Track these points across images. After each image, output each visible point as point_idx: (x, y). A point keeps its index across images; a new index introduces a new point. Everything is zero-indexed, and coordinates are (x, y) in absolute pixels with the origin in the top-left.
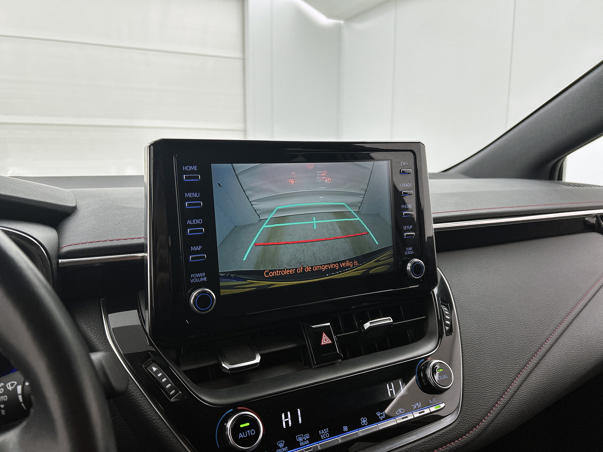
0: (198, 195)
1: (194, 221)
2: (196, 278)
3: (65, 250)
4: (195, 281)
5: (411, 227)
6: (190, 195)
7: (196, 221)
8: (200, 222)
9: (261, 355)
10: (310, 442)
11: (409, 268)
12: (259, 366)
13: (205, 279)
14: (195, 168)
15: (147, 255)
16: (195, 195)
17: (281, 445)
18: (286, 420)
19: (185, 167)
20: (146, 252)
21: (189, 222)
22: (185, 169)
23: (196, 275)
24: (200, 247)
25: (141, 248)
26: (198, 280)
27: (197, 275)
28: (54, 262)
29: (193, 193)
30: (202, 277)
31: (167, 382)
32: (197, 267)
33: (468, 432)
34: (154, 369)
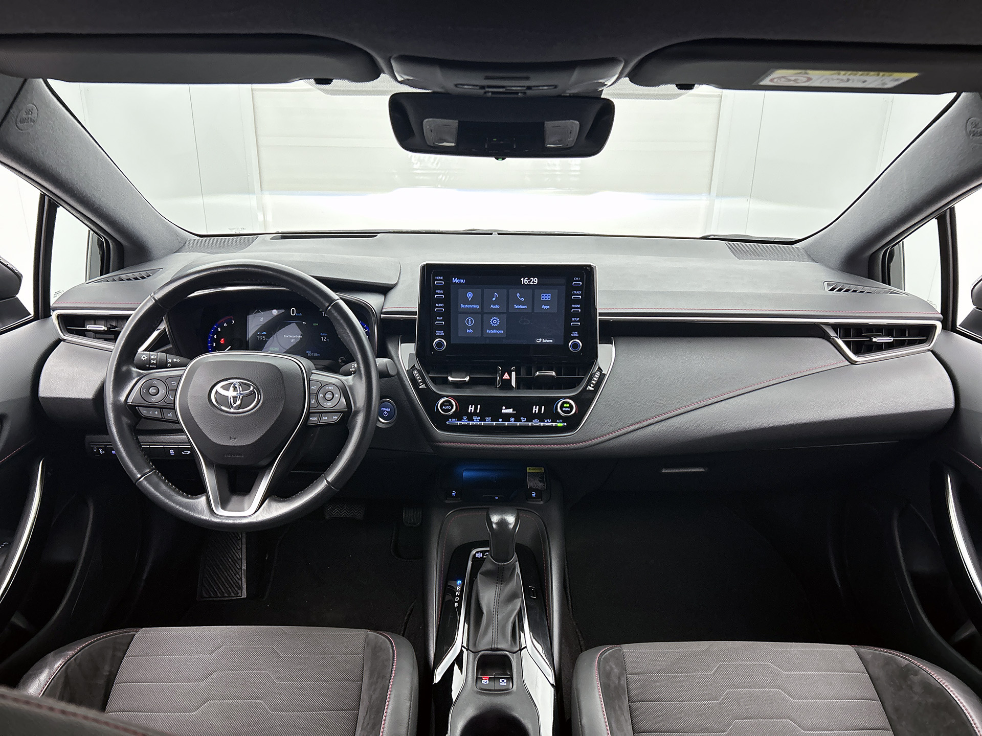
0: (442, 292)
3: (384, 310)
4: (437, 334)
5: (578, 319)
6: (438, 292)
7: (440, 305)
8: (443, 305)
9: (470, 377)
10: (480, 421)
11: (570, 344)
12: (466, 382)
14: (442, 278)
15: (417, 316)
17: (465, 418)
18: (471, 409)
19: (436, 278)
20: (416, 315)
21: (437, 304)
24: (442, 318)
25: (414, 313)
26: (439, 334)
27: (439, 332)
28: (378, 316)
30: (442, 333)
31: (419, 379)
32: (440, 327)
33: (579, 443)
34: (415, 372)
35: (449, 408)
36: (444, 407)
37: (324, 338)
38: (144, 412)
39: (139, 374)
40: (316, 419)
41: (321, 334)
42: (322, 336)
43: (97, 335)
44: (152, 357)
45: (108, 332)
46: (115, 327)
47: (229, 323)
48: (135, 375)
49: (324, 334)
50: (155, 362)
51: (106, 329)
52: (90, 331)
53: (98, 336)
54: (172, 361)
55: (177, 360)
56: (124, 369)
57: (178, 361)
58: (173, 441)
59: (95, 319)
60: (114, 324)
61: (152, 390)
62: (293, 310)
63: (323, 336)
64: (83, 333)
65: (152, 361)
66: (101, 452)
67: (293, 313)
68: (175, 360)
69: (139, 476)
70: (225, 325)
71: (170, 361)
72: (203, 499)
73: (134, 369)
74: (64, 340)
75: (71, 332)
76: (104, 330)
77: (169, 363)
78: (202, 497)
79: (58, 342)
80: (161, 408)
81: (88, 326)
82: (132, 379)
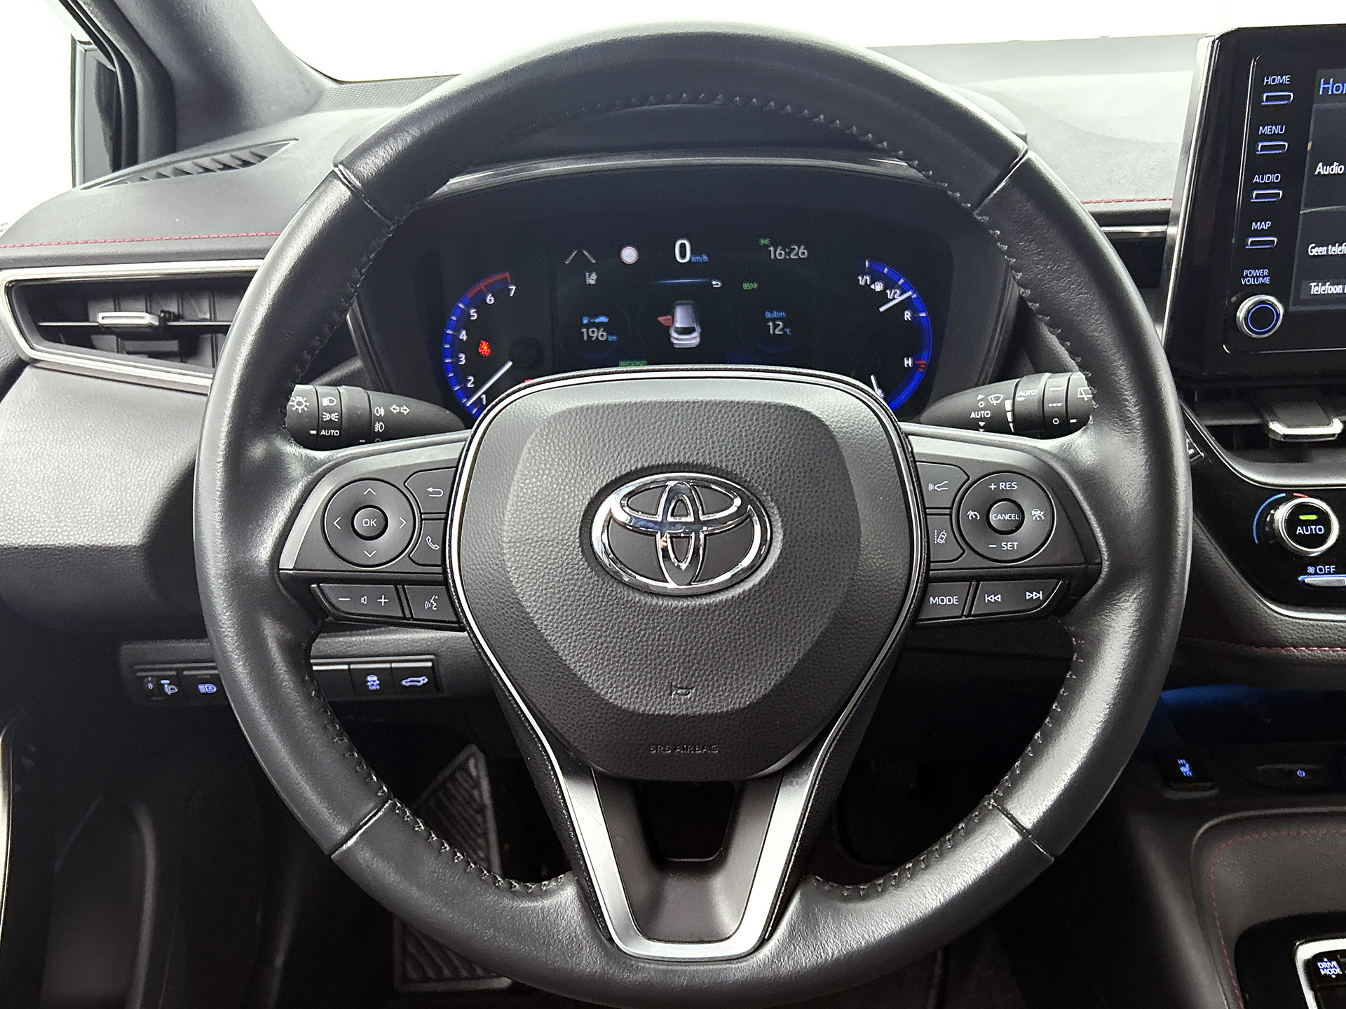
0: (1281, 130)
1: (1266, 177)
2: (1251, 278)
4: (1249, 281)
6: (1267, 130)
7: (1269, 177)
8: (1277, 179)
9: (1342, 423)
12: (1335, 440)
13: (1267, 280)
14: (1286, 79)
15: (1177, 230)
16: (1277, 130)
19: (1268, 79)
20: (1176, 225)
21: (1257, 179)
22: (1267, 82)
23: (1253, 271)
24: (1269, 224)
26: (1254, 281)
27: (1254, 273)
29: (1274, 127)
30: (1261, 276)
32: (1257, 259)
35: (1319, 530)
36: (1299, 530)
37: (776, 326)
38: (340, 598)
39: (311, 465)
40: (954, 600)
41: (768, 315)
42: (770, 319)
43: (129, 339)
44: (325, 402)
45: (161, 332)
46: (178, 317)
47: (501, 293)
48: (296, 470)
49: (776, 314)
50: (334, 417)
51: (156, 323)
52: (108, 330)
53: (130, 345)
54: (387, 411)
55: (401, 407)
56: (258, 450)
57: (405, 410)
58: (374, 649)
59: (119, 292)
60: (173, 308)
61: (363, 521)
62: (683, 246)
63: (774, 320)
64: (84, 338)
65: (327, 417)
66: (168, 690)
67: (683, 255)
68: (395, 409)
69: (343, 830)
70: (490, 299)
71: (382, 412)
72: (565, 895)
73: (292, 450)
74: (33, 362)
75: (53, 336)
76: (151, 326)
77: (379, 419)
78: (561, 887)
79: (18, 367)
80: (398, 582)
81: (101, 315)
82: (289, 483)
